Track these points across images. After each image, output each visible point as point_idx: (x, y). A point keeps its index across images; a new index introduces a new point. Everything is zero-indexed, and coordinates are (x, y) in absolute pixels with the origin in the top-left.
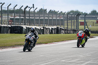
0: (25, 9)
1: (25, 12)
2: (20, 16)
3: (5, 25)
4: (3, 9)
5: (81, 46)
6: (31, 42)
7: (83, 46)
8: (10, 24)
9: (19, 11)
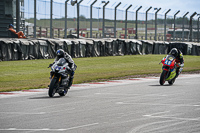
0: (192, 17)
1: (191, 22)
2: (183, 28)
3: (161, 42)
4: (158, 17)
5: (167, 83)
6: (64, 78)
7: (171, 83)
8: (168, 40)
9: (183, 21)
